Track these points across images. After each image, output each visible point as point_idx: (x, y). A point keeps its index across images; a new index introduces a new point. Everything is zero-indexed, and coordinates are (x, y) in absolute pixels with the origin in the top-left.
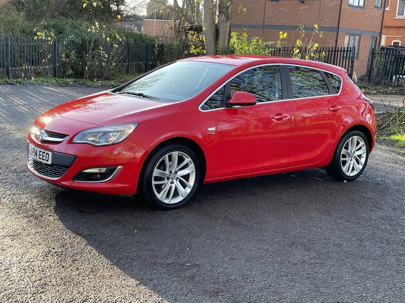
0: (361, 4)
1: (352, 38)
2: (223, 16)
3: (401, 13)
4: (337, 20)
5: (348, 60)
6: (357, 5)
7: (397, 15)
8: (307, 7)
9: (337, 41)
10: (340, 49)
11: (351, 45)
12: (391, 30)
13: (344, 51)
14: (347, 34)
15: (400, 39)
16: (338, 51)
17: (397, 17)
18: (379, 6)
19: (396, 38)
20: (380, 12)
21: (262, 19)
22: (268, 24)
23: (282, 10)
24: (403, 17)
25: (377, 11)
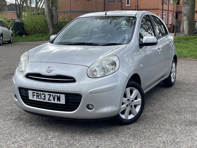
2: (54, 7)
3: (128, 3)
7: (126, 5)
8: (90, 2)
17: (127, 5)
18: (120, 1)
20: (121, 3)
21: (70, 9)
22: (72, 11)
23: (78, 4)
24: (129, 5)
25: (119, 3)
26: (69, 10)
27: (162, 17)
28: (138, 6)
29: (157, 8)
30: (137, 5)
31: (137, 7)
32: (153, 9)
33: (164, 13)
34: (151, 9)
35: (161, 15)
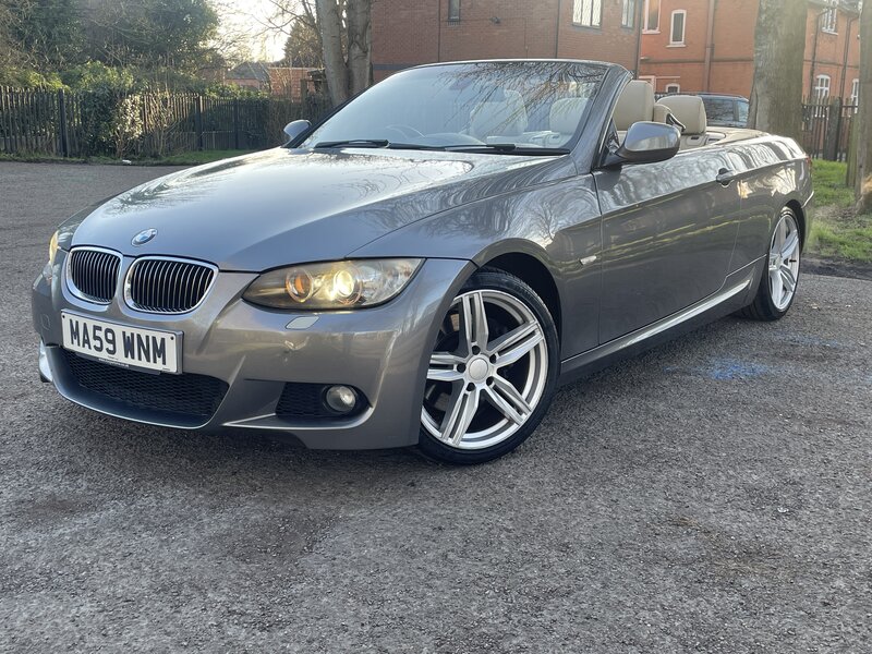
0: (596, 22)
2: (358, 48)
3: (677, 38)
6: (588, 24)
8: (506, 31)
12: (663, 69)
15: (678, 81)
17: (672, 44)
18: (630, 25)
19: (671, 81)
20: (633, 36)
23: (466, 37)
24: (680, 44)
25: (626, 34)
26: (435, 60)
35: (807, 82)
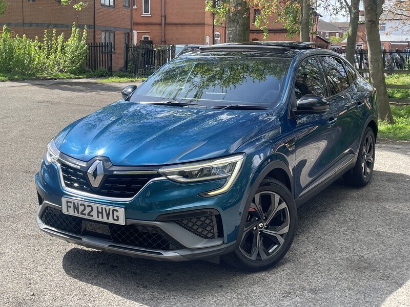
0: (112, 3)
1: (107, 34)
3: (146, 11)
4: (92, 19)
5: (106, 54)
6: (108, 5)
7: (143, 13)
8: (64, 6)
9: (95, 37)
10: (98, 45)
11: (107, 41)
12: (140, 27)
13: (102, 46)
14: (103, 31)
15: (149, 34)
16: (97, 46)
18: (127, 5)
20: (129, 10)
21: (22, 18)
22: (27, 22)
23: (40, 9)
24: (149, 14)
25: (126, 10)
26: (21, 21)
27: (212, 39)
28: (165, 17)
29: (203, 22)
30: (163, 15)
31: (163, 18)
32: (194, 24)
33: (216, 33)
34: (191, 22)
35: (212, 36)
